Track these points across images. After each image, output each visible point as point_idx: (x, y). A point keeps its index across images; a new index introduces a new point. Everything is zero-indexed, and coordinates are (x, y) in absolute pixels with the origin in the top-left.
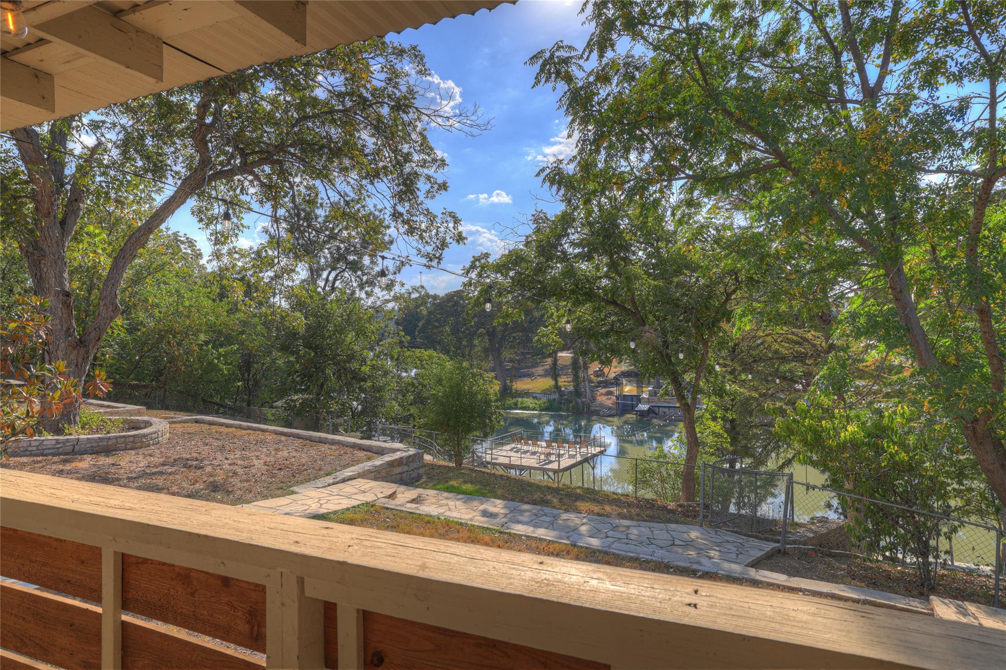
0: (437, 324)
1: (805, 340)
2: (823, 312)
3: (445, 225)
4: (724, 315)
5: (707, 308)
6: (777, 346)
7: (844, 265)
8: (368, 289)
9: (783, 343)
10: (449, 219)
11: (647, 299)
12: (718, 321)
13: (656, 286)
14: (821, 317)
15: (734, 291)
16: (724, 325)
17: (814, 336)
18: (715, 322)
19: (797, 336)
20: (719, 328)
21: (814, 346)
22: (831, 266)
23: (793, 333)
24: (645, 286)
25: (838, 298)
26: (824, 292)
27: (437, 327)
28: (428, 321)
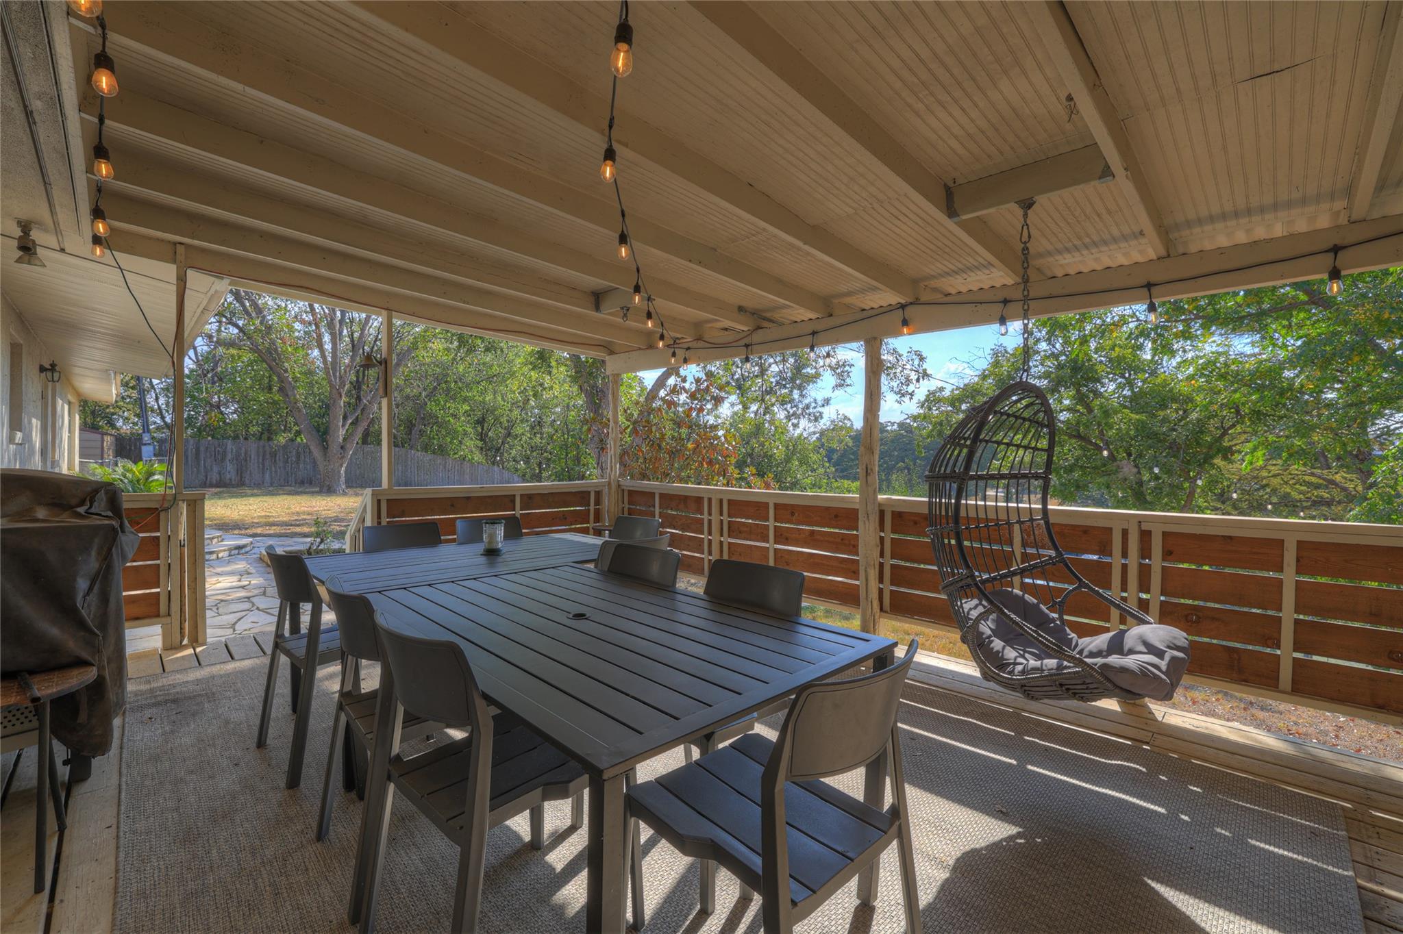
0: (852, 457)
1: (1333, 482)
2: (1359, 450)
3: (911, 362)
4: (1219, 451)
5: (1198, 444)
6: (1288, 490)
7: (1391, 398)
8: (795, 421)
9: (1297, 486)
10: (914, 357)
11: (1127, 432)
12: (1212, 457)
13: (1138, 420)
14: (1357, 456)
15: (1233, 426)
16: (1218, 461)
17: (1345, 478)
18: (1208, 459)
19: (1319, 477)
20: (1213, 465)
21: (1344, 489)
22: (1372, 400)
23: (1313, 474)
24: (1124, 422)
25: (1382, 434)
26: (1363, 427)
27: (853, 460)
28: (843, 456)
